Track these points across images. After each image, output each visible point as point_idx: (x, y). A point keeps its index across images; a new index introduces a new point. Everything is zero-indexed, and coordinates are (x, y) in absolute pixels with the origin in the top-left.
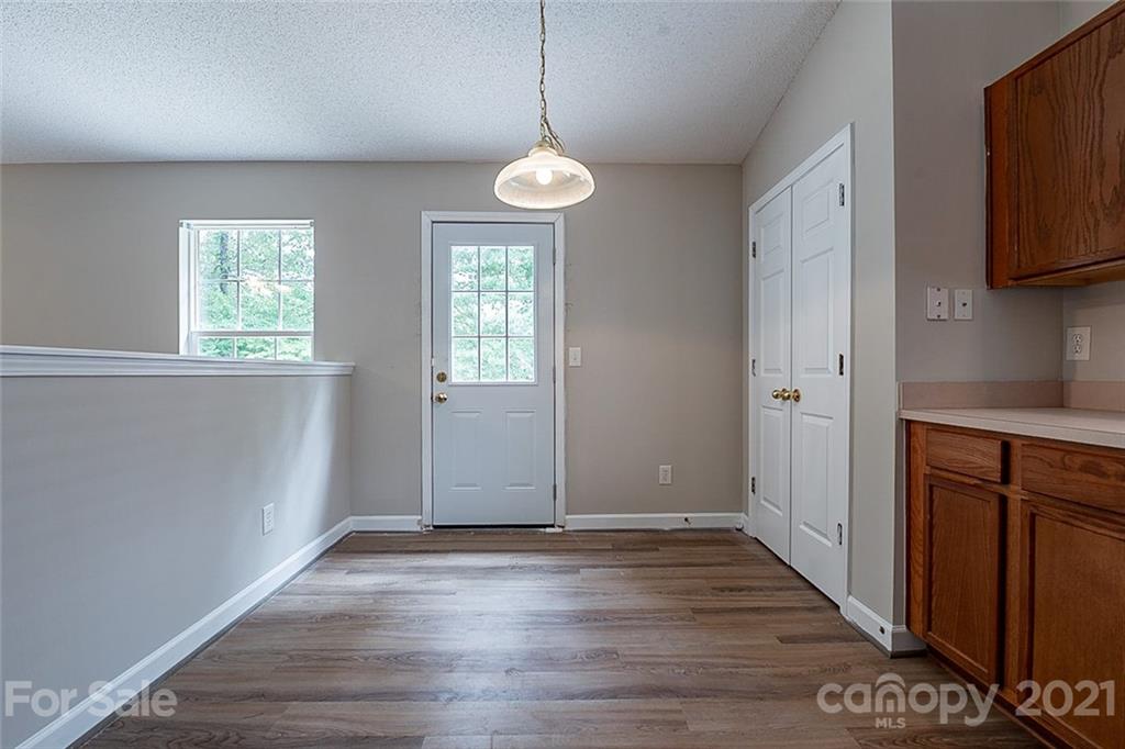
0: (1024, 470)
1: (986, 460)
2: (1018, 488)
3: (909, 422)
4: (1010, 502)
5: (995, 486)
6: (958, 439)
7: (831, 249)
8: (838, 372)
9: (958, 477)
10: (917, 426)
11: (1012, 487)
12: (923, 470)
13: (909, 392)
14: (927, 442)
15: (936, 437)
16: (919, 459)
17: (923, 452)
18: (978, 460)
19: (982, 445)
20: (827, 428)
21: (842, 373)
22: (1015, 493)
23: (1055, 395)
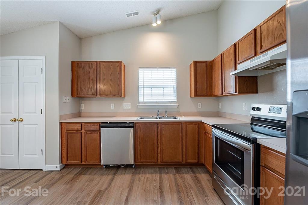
0: (84, 127)
1: (78, 127)
2: (84, 130)
3: (61, 123)
4: (82, 133)
5: (80, 131)
6: (73, 125)
7: (37, 83)
8: (41, 113)
9: (72, 131)
10: (63, 123)
11: (82, 130)
12: (64, 131)
13: (61, 117)
14: (66, 126)
15: (68, 125)
16: (63, 130)
17: (65, 128)
18: (77, 127)
19: (78, 125)
20: (36, 127)
21: (42, 114)
22: (83, 132)
23: (79, 115)
